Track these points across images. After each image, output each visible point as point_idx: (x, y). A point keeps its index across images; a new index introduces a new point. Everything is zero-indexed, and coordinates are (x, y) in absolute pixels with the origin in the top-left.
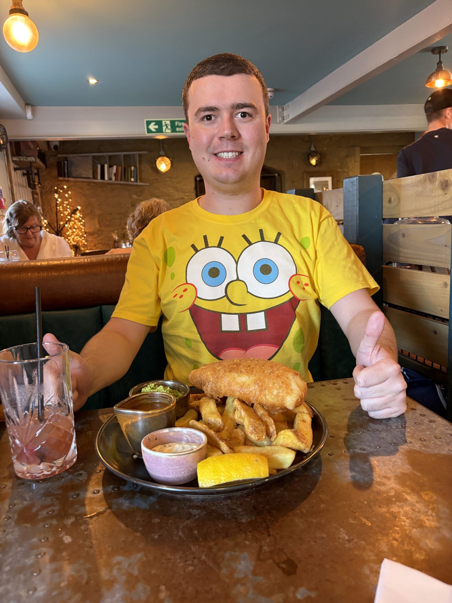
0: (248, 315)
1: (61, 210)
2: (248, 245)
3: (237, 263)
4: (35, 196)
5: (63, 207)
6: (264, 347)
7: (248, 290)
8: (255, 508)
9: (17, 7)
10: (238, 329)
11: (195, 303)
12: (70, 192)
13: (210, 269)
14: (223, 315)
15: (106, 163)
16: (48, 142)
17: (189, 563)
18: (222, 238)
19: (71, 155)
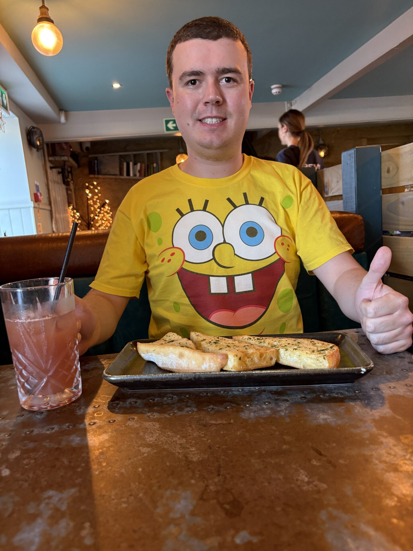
0: (235, 277)
1: (92, 204)
2: (233, 208)
3: (223, 226)
4: (69, 192)
5: (93, 201)
6: (251, 308)
7: (236, 253)
8: (210, 448)
9: (44, 16)
10: (226, 292)
11: (183, 267)
12: (99, 188)
13: (197, 233)
14: (211, 278)
15: (131, 161)
16: (81, 144)
17: (123, 500)
18: (207, 202)
19: (100, 155)
